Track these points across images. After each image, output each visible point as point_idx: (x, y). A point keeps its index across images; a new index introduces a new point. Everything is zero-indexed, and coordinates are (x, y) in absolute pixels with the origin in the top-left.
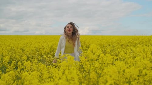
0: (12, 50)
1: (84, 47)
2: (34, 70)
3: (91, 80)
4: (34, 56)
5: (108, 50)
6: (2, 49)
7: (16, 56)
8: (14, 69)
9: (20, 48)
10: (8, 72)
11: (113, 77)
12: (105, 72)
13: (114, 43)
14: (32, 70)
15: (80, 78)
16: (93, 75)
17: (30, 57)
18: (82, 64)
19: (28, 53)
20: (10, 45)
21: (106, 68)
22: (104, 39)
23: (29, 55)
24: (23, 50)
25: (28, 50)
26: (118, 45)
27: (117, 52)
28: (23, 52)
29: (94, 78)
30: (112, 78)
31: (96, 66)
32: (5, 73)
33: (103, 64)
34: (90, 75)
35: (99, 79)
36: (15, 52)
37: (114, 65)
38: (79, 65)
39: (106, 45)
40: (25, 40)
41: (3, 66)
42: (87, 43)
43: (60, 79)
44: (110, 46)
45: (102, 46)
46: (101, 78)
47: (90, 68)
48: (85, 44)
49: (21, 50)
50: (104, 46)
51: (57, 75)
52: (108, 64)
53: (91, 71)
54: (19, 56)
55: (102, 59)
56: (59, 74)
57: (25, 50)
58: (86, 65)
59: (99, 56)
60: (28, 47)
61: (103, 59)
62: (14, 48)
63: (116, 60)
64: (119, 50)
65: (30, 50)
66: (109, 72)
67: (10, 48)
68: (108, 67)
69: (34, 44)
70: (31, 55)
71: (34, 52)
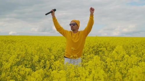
0: (40, 50)
1: (108, 48)
2: (61, 69)
3: (116, 80)
4: (60, 56)
5: (132, 51)
6: (32, 49)
7: (44, 55)
8: (43, 67)
9: (47, 48)
10: (37, 70)
11: (139, 77)
12: (130, 73)
13: (137, 45)
14: (59, 69)
15: (105, 78)
16: (118, 75)
17: (57, 57)
18: (107, 64)
19: (55, 53)
20: (38, 45)
21: (131, 68)
22: (127, 41)
23: (56, 55)
24: (50, 50)
25: (55, 50)
26: (142, 47)
27: (141, 53)
28: (50, 52)
29: (119, 78)
30: (137, 78)
31: (121, 66)
32: (35, 71)
33: (128, 65)
34: (116, 75)
35: (125, 79)
36: (43, 51)
37: (138, 65)
38: (104, 65)
39: (129, 47)
40: (52, 40)
41: (32, 64)
42: (111, 44)
43: (86, 77)
44: (133, 47)
45: (126, 47)
46: (126, 78)
47: (115, 68)
48: (109, 45)
49: (48, 50)
50: (127, 47)
51: (84, 74)
52: (132, 65)
53: (116, 71)
54: (47, 55)
55: (126, 59)
56: (85, 73)
57: (52, 50)
58: (111, 65)
59: (123, 57)
60: (55, 47)
61: (128, 59)
62: (42, 48)
63: (140, 61)
64: (142, 51)
65: (57, 50)
66: (134, 72)
67: (38, 47)
68: (133, 67)
69: (60, 44)
70: (57, 55)
71: (60, 52)
